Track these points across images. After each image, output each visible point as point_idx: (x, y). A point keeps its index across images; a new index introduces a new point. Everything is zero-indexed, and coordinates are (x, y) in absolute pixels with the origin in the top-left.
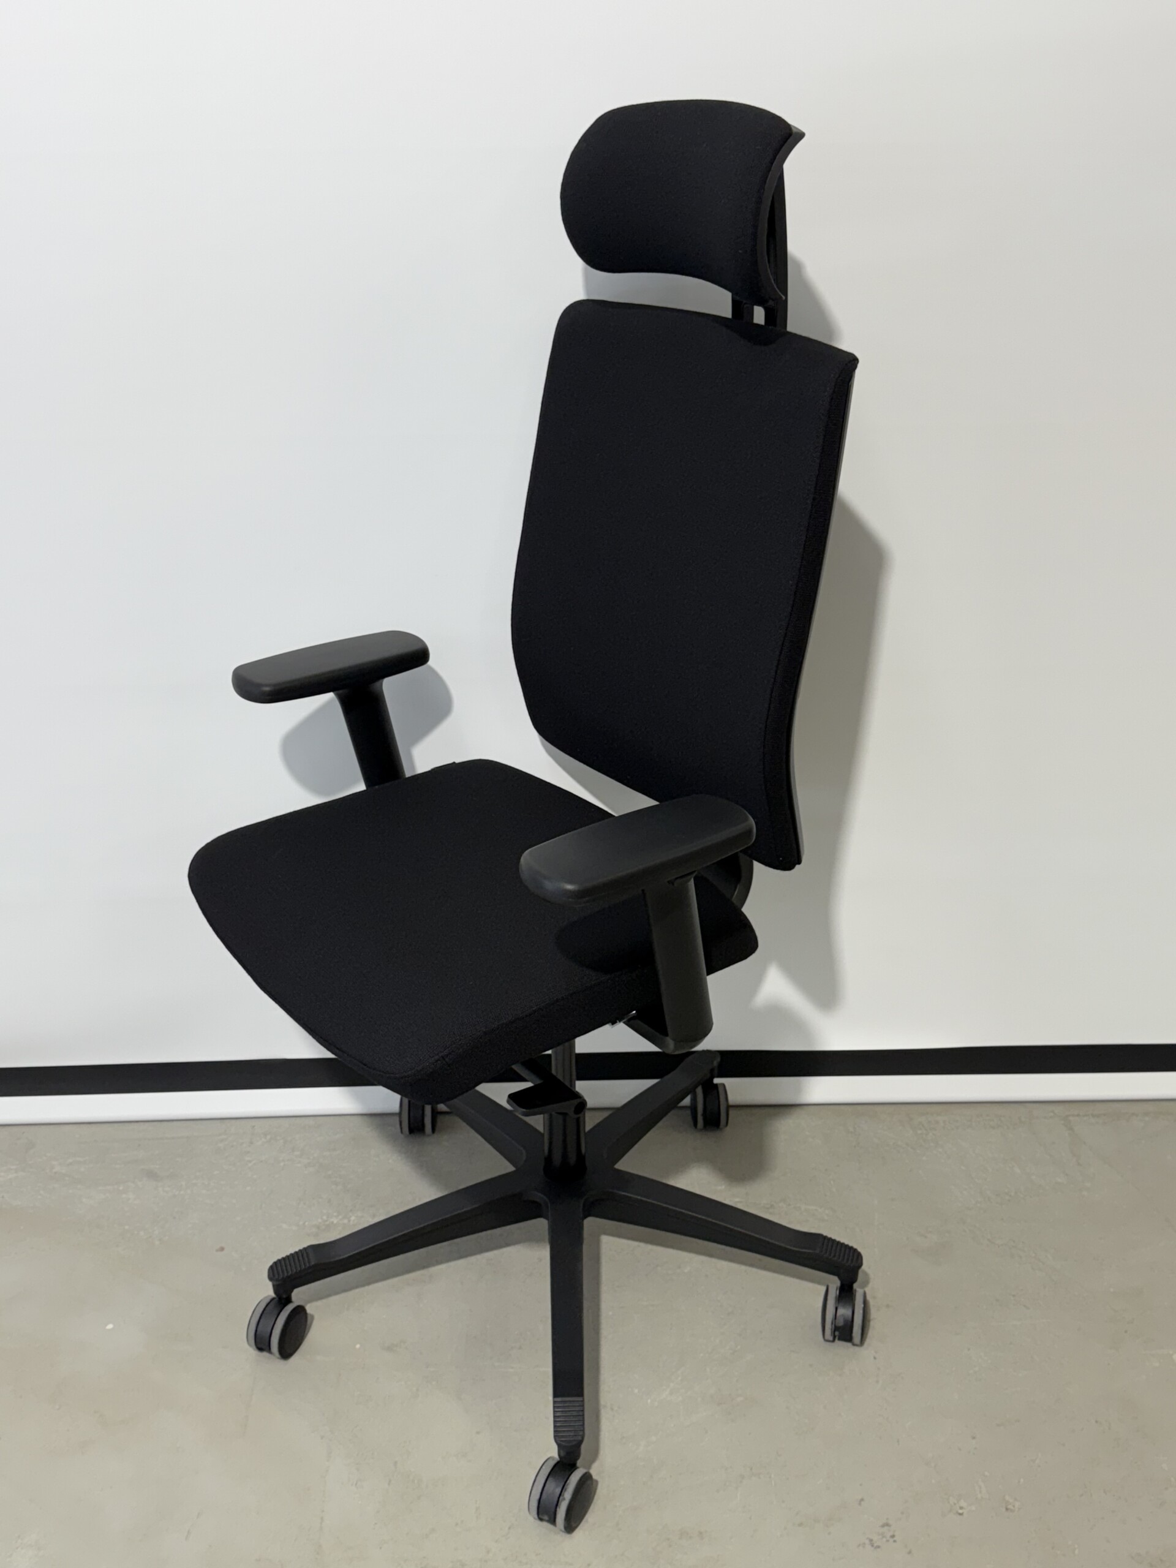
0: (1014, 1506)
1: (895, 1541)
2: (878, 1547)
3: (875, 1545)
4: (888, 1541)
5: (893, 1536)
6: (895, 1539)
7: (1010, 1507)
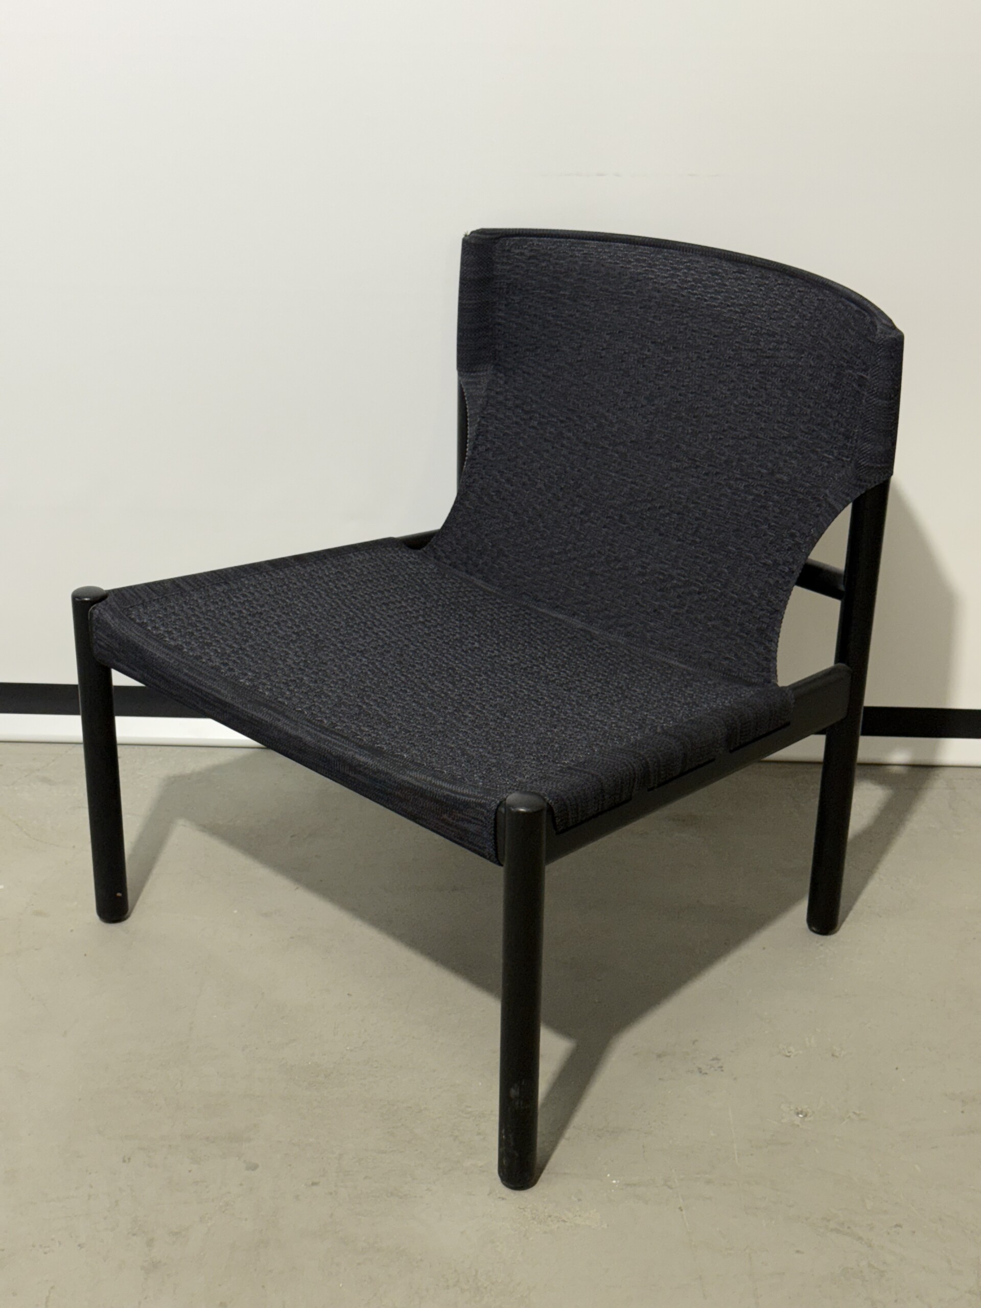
0: (840, 1054)
1: (722, 1071)
2: (706, 1074)
3: (703, 1072)
4: (716, 1070)
5: (721, 1067)
6: (723, 1069)
7: (837, 1054)
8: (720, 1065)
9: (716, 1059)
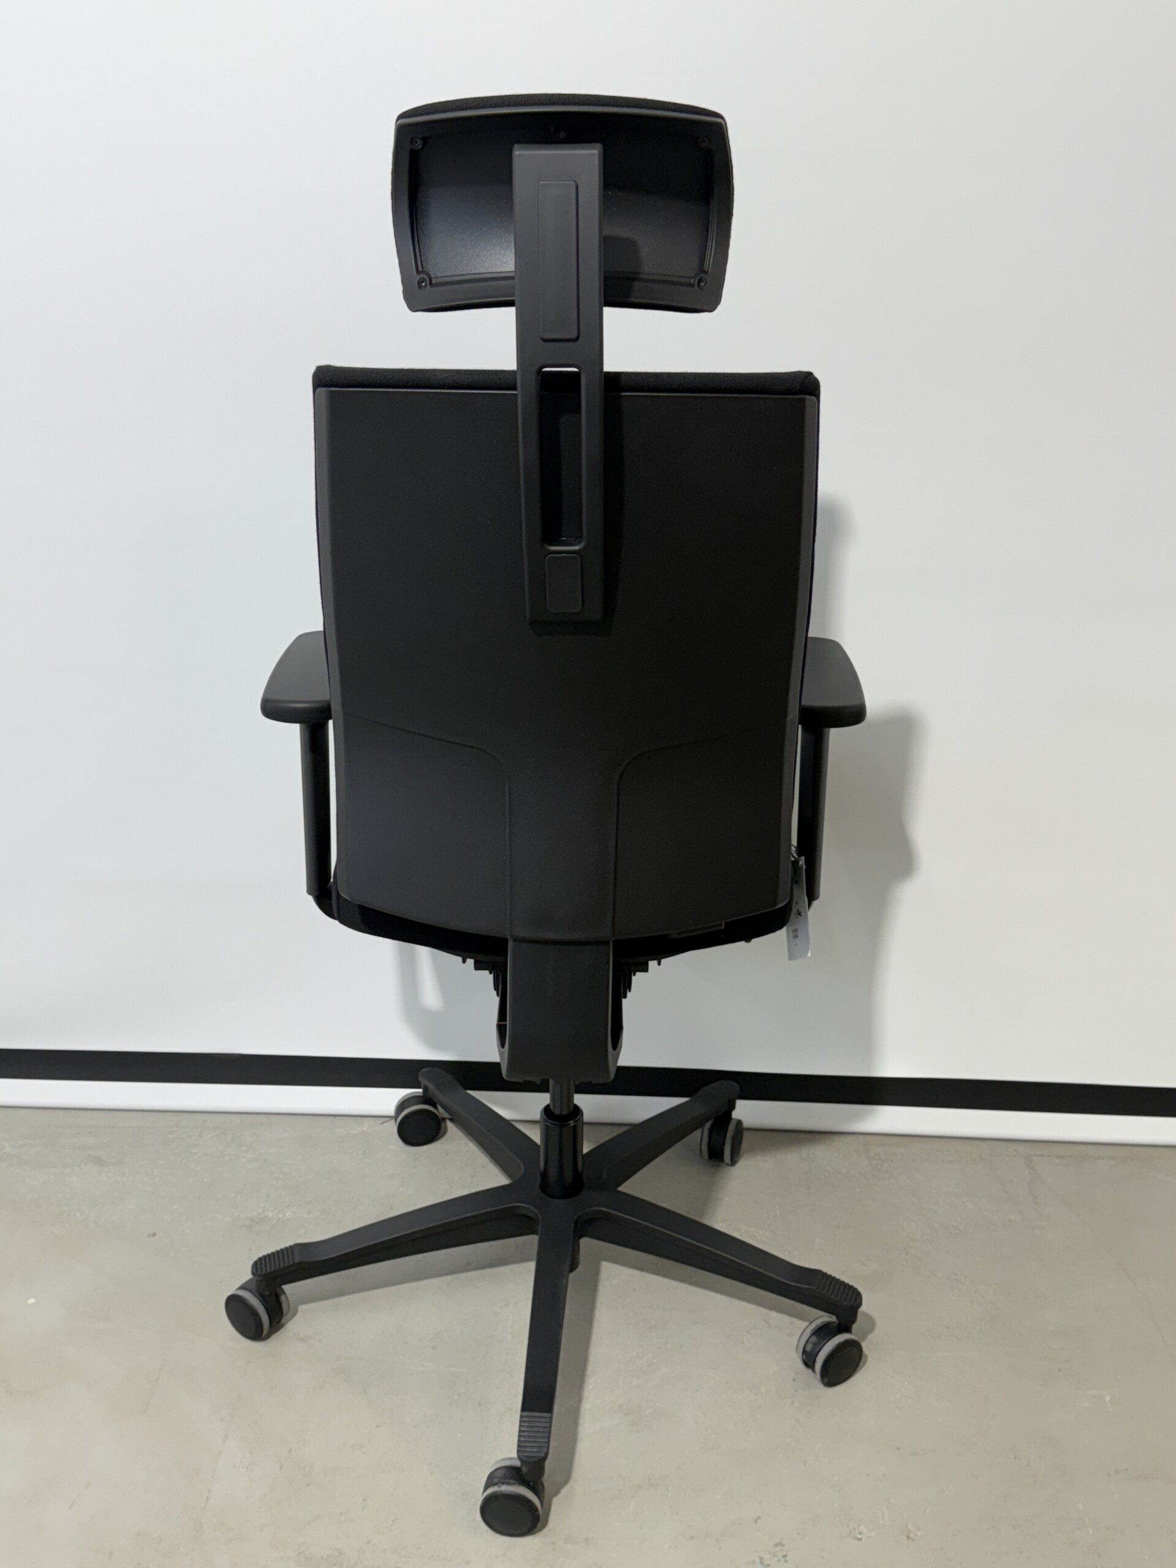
0: (916, 1535)
1: (786, 1561)
2: (768, 1566)
3: (765, 1563)
4: (779, 1560)
5: (785, 1556)
6: (787, 1558)
7: (912, 1535)
8: (784, 1553)
9: (780, 1544)
